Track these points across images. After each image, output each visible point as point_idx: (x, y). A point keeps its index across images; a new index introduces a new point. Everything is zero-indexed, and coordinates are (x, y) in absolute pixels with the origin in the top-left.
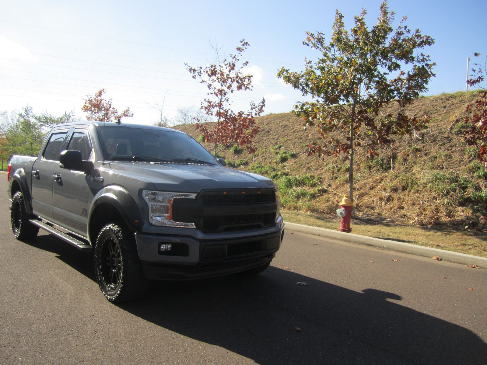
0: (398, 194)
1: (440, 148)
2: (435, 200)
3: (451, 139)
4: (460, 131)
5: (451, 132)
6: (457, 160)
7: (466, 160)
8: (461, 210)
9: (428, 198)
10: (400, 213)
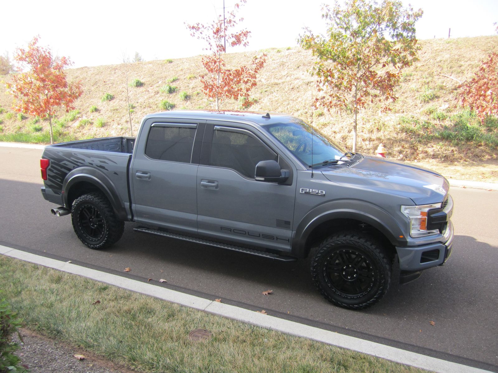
0: (375, 135)
6: (412, 105)
7: (419, 105)
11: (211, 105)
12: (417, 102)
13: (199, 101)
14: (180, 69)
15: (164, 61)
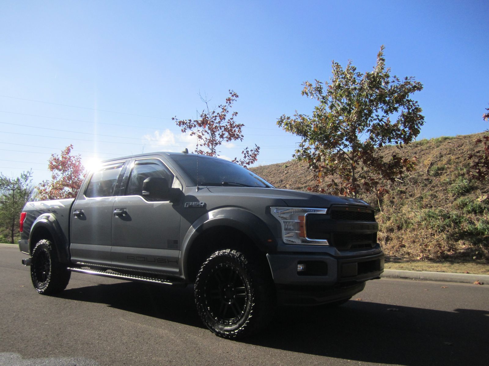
0: (395, 233)
1: (423, 189)
2: (433, 237)
3: (431, 181)
4: (437, 173)
5: (429, 174)
6: (443, 198)
7: (451, 199)
8: (462, 243)
9: (426, 235)
10: (403, 251)
12: (449, 195)
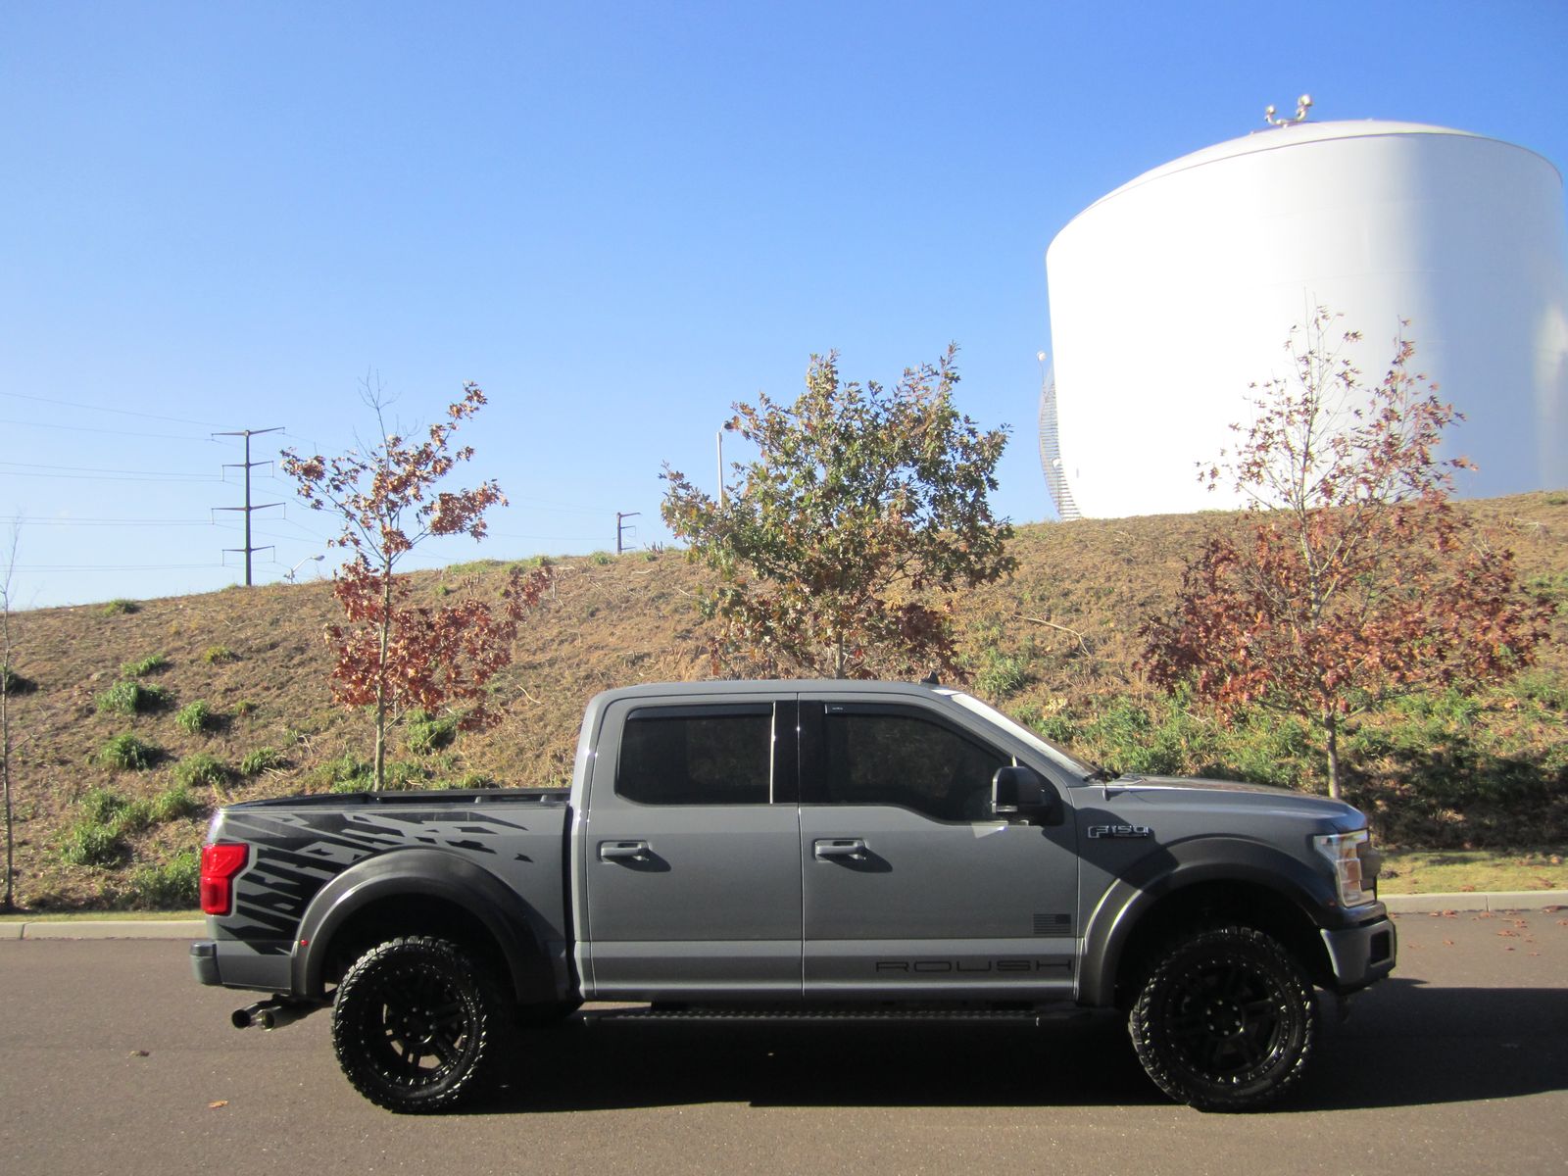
11: (306, 744)
13: (255, 734)
14: (173, 630)
15: (108, 605)
